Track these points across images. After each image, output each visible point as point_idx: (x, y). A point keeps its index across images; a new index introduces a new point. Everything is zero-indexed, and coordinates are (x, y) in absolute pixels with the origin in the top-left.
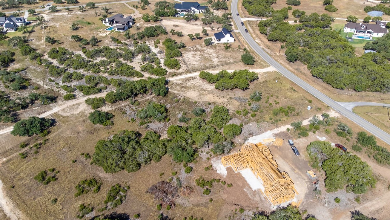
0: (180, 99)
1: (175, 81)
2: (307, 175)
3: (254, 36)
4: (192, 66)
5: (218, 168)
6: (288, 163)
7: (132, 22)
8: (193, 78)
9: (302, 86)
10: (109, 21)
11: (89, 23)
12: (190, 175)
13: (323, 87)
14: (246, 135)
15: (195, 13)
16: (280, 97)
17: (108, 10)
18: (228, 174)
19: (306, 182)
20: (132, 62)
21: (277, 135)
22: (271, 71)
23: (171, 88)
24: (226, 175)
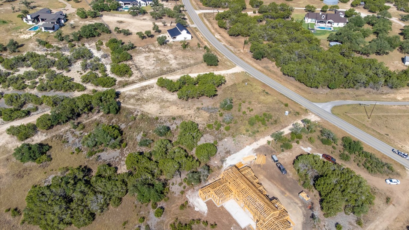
0: (137, 115)
1: (128, 93)
2: (299, 198)
3: (213, 31)
4: (146, 71)
5: (196, 204)
6: (276, 185)
7: (63, 19)
8: (150, 87)
9: (274, 87)
10: (32, 18)
11: (4, 22)
12: (161, 218)
13: (296, 87)
14: (222, 154)
15: (142, 6)
16: (253, 103)
17: (29, 4)
18: (209, 210)
19: (300, 207)
20: (70, 71)
21: (258, 151)
22: (238, 72)
23: (123, 102)
24: (206, 212)
